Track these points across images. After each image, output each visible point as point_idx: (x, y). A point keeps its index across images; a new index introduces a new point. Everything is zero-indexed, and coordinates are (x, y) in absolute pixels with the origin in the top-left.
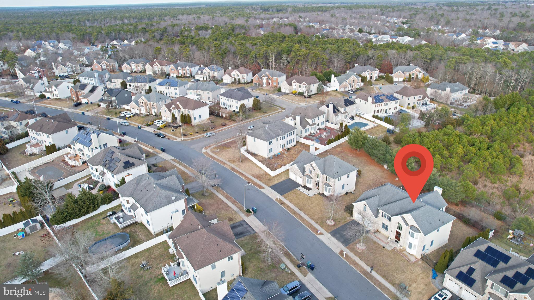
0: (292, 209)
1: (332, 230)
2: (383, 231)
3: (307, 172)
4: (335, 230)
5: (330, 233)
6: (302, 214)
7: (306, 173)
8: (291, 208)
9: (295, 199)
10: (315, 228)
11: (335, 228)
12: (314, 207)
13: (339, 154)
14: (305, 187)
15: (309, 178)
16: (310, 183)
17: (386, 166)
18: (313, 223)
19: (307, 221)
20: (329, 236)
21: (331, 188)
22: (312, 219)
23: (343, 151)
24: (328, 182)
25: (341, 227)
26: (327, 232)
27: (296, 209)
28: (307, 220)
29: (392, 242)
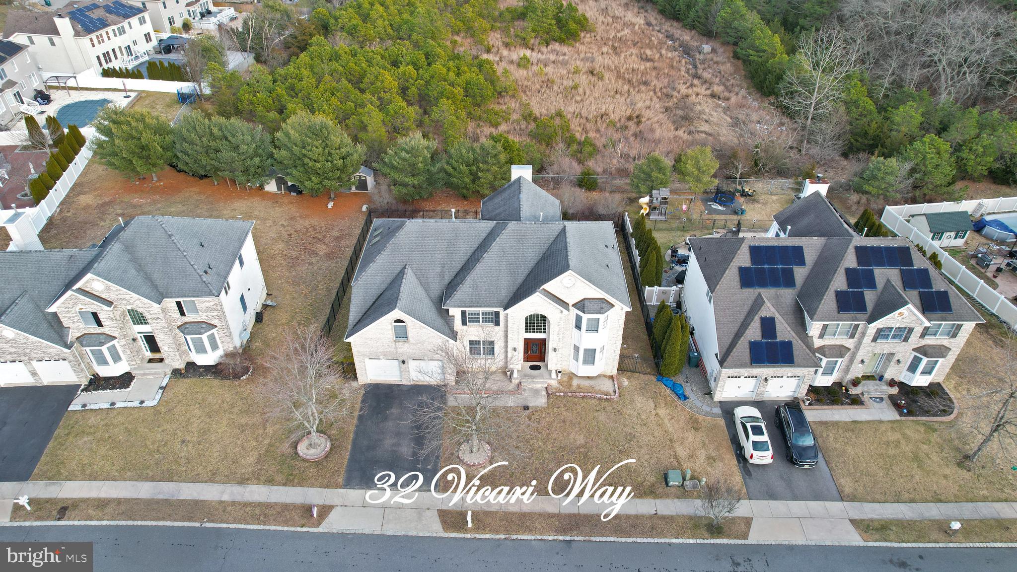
0: (128, 501)
1: (343, 470)
2: (481, 362)
3: (76, 327)
4: (353, 460)
5: (347, 484)
6: (189, 491)
7: (72, 335)
8: (119, 502)
9: (102, 451)
10: (286, 507)
11: (347, 455)
12: (204, 432)
13: (104, 213)
14: (97, 383)
15: (102, 344)
16: (117, 358)
17: (271, 187)
18: (257, 493)
19: (233, 503)
20: (354, 495)
21: (214, 331)
22: (243, 481)
23: (107, 199)
24: (190, 317)
25: (356, 434)
26: (337, 486)
27: (144, 490)
28: (226, 498)
29: (526, 376)
